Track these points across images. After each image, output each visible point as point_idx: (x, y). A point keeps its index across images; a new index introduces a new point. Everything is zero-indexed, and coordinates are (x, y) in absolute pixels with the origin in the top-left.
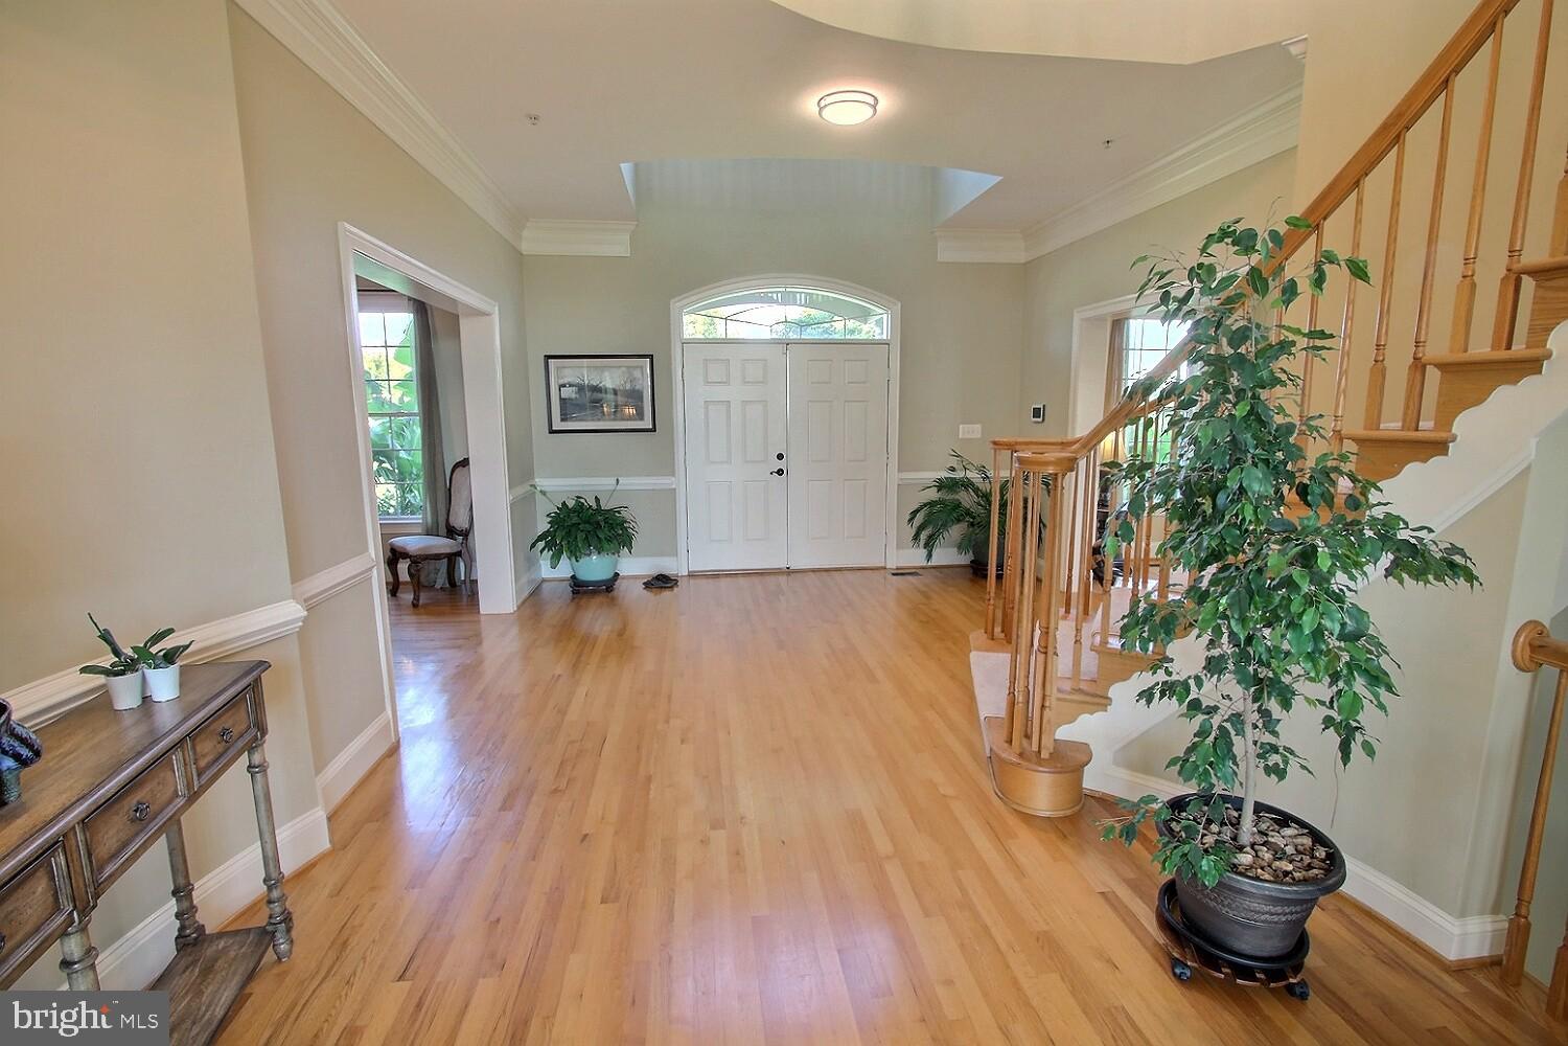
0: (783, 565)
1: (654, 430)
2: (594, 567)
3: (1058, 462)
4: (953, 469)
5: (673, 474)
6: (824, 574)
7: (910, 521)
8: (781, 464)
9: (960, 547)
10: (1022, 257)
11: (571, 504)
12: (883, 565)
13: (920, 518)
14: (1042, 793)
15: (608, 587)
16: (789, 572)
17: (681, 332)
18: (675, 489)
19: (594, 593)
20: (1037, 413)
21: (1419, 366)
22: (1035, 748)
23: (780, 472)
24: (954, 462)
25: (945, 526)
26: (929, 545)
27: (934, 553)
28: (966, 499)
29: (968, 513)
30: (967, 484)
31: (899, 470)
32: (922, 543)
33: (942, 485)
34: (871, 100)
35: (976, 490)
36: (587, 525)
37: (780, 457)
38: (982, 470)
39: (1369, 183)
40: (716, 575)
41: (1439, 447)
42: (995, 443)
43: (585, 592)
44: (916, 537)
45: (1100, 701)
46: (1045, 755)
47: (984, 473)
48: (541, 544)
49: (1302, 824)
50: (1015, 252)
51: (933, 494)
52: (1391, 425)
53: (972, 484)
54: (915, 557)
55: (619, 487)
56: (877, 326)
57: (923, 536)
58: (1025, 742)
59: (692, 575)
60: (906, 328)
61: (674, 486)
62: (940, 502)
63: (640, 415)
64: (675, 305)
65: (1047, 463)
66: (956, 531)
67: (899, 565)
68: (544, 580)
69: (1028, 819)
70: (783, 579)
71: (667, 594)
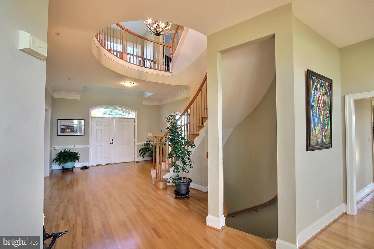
0: (113, 162)
1: (84, 135)
2: (69, 165)
3: (161, 138)
4: (147, 142)
5: (88, 144)
6: (122, 163)
7: (139, 152)
8: (113, 142)
9: (149, 156)
10: (158, 104)
11: (63, 151)
12: (134, 161)
13: (141, 151)
14: (161, 185)
15: (72, 169)
16: (114, 164)
17: (91, 115)
18: (88, 148)
19: (69, 171)
20: (162, 131)
21: (197, 126)
22: (160, 179)
23: (112, 143)
24: (147, 140)
25: (146, 152)
26: (143, 156)
27: (144, 157)
28: (150, 147)
29: (150, 150)
30: (150, 144)
31: (137, 142)
32: (142, 156)
33: (145, 145)
34: (133, 84)
35: (152, 145)
36: (68, 156)
37: (112, 140)
38: (152, 142)
39: (191, 106)
40: (98, 166)
41: (198, 135)
42: (153, 136)
43: (66, 171)
44: (141, 155)
45: (168, 171)
46: (161, 180)
47: (153, 142)
48: (55, 161)
49: (188, 178)
50: (157, 104)
51: (143, 147)
52: (195, 133)
53: (151, 144)
54: (141, 159)
55: (75, 147)
56: (131, 115)
57: (142, 155)
58: (159, 179)
59: (92, 166)
60: (138, 116)
61: (88, 147)
62: (145, 148)
63: (81, 132)
64: (90, 110)
65: (159, 138)
66: (148, 153)
67: (137, 161)
68: (53, 170)
69: (159, 189)
70: (113, 165)
71: (86, 170)
